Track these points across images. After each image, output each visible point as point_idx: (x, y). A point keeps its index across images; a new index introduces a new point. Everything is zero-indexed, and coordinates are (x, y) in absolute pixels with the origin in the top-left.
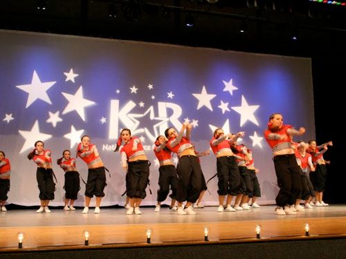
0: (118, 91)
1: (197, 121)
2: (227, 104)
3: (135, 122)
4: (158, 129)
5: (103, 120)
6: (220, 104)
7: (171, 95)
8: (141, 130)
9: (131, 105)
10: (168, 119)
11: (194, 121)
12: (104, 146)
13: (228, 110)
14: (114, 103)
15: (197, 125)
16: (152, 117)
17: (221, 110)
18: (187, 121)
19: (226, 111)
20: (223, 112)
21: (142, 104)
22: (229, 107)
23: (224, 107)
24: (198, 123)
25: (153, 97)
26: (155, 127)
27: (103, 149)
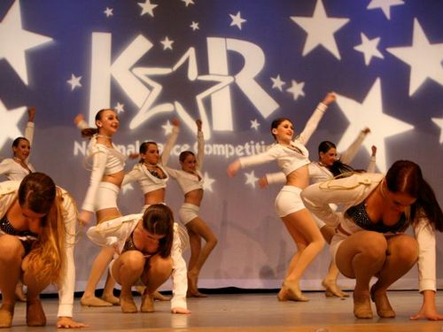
0: (109, 12)
1: (302, 85)
2: (376, 41)
3: (150, 88)
4: (208, 103)
5: (75, 82)
6: (359, 42)
7: (237, 20)
8: (166, 108)
9: (140, 45)
10: (230, 79)
11: (294, 83)
12: (77, 145)
13: (380, 55)
14: (100, 42)
15: (302, 94)
16: (193, 74)
17: (361, 56)
18: (278, 83)
19: (374, 59)
20: (367, 60)
21: (167, 44)
22: (381, 48)
23: (369, 48)
24: (304, 89)
25: (195, 26)
26: (200, 98)
27: (76, 153)
